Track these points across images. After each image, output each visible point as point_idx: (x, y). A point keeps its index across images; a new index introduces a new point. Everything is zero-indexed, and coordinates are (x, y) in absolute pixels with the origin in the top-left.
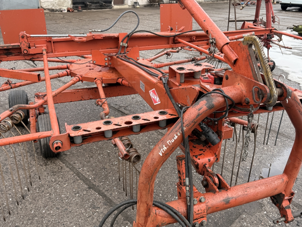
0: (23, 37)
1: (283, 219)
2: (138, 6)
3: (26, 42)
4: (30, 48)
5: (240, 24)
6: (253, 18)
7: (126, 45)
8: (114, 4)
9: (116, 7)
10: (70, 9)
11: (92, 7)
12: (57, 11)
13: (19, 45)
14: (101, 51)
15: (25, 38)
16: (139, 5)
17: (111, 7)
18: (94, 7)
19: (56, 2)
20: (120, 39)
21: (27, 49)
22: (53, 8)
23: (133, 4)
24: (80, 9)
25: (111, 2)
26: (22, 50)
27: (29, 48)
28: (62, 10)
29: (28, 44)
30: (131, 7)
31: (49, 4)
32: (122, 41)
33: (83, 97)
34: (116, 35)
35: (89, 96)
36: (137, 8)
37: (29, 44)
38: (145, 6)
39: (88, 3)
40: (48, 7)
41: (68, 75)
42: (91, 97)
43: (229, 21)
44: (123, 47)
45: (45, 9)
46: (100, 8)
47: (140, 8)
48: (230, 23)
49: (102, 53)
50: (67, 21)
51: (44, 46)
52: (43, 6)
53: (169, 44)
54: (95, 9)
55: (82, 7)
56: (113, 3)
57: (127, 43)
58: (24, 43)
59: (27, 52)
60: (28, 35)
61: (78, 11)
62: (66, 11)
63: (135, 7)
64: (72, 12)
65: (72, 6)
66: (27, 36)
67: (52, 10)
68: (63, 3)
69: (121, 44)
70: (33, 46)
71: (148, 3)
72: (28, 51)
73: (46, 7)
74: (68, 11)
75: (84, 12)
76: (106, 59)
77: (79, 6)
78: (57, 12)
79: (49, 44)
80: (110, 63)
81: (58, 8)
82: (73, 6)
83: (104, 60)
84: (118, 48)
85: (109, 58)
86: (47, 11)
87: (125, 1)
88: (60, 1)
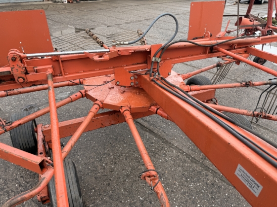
0: (14, 60)
3: (20, 67)
4: (29, 74)
7: (159, 60)
13: (9, 71)
14: (126, 69)
15: (17, 60)
20: (153, 53)
21: (23, 76)
26: (16, 78)
27: (27, 73)
28: (63, 1)
29: (24, 69)
32: (155, 56)
33: (103, 124)
34: (147, 47)
35: (111, 122)
37: (26, 69)
42: (113, 122)
44: (156, 63)
49: (127, 70)
50: (68, 11)
51: (49, 68)
57: (160, 57)
58: (16, 67)
59: (24, 80)
60: (22, 55)
66: (20, 56)
67: (55, 2)
69: (153, 59)
70: (31, 71)
72: (26, 79)
76: (132, 78)
78: (59, 3)
79: (56, 64)
80: (137, 82)
83: (130, 80)
84: (146, 62)
85: (136, 77)
86: (50, 2)
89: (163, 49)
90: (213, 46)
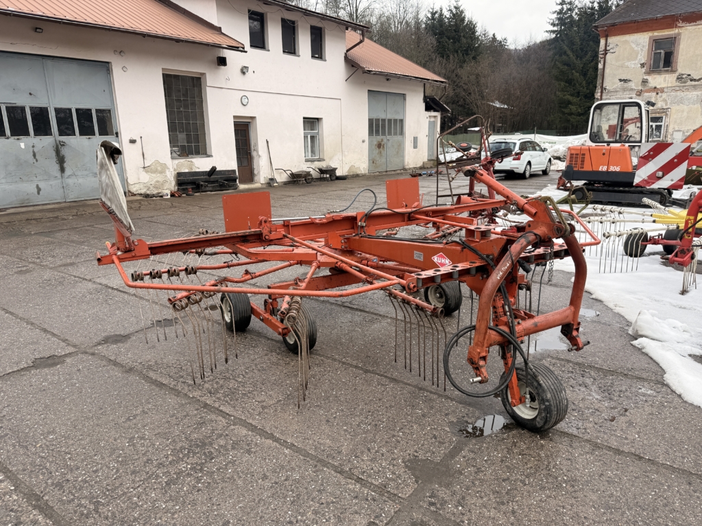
1: (575, 347)
2: (276, 184)
3: (268, 227)
5: (455, 199)
6: (468, 191)
7: (364, 224)
8: (240, 182)
9: (242, 187)
10: (175, 192)
11: (207, 189)
12: (153, 196)
13: (261, 231)
14: (337, 233)
15: (267, 222)
16: (277, 183)
17: (236, 188)
18: (211, 189)
19: (153, 183)
20: (358, 219)
21: (268, 234)
22: (148, 192)
23: (267, 181)
24: (191, 193)
25: (235, 180)
26: (264, 236)
27: (271, 233)
28: (160, 194)
29: (270, 229)
30: (264, 186)
31: (142, 186)
32: (360, 221)
36: (274, 186)
38: (286, 184)
39: (202, 183)
40: (140, 192)
41: (297, 264)
42: (327, 286)
43: (438, 196)
44: (362, 227)
45: (135, 195)
47: (279, 187)
48: (439, 198)
49: (339, 234)
50: (181, 210)
51: (282, 231)
52: (132, 190)
53: (404, 221)
54: (211, 191)
55: (192, 189)
56: (238, 180)
57: (365, 222)
59: (268, 237)
61: (187, 195)
62: (169, 197)
63: (271, 186)
64: (179, 196)
65: (176, 188)
66: (269, 220)
67: (147, 196)
68: (162, 184)
69: (359, 224)
70: (273, 231)
71: (290, 180)
73: (137, 191)
74: (172, 195)
75: (198, 196)
76: (343, 241)
77: (188, 187)
78: (154, 198)
79: (287, 228)
80: (346, 246)
81: (155, 192)
82: (178, 189)
83: (340, 243)
84: (353, 228)
85: (346, 240)
86: (139, 198)
87: (256, 178)
88: (157, 182)
89: (366, 215)
90: (410, 213)
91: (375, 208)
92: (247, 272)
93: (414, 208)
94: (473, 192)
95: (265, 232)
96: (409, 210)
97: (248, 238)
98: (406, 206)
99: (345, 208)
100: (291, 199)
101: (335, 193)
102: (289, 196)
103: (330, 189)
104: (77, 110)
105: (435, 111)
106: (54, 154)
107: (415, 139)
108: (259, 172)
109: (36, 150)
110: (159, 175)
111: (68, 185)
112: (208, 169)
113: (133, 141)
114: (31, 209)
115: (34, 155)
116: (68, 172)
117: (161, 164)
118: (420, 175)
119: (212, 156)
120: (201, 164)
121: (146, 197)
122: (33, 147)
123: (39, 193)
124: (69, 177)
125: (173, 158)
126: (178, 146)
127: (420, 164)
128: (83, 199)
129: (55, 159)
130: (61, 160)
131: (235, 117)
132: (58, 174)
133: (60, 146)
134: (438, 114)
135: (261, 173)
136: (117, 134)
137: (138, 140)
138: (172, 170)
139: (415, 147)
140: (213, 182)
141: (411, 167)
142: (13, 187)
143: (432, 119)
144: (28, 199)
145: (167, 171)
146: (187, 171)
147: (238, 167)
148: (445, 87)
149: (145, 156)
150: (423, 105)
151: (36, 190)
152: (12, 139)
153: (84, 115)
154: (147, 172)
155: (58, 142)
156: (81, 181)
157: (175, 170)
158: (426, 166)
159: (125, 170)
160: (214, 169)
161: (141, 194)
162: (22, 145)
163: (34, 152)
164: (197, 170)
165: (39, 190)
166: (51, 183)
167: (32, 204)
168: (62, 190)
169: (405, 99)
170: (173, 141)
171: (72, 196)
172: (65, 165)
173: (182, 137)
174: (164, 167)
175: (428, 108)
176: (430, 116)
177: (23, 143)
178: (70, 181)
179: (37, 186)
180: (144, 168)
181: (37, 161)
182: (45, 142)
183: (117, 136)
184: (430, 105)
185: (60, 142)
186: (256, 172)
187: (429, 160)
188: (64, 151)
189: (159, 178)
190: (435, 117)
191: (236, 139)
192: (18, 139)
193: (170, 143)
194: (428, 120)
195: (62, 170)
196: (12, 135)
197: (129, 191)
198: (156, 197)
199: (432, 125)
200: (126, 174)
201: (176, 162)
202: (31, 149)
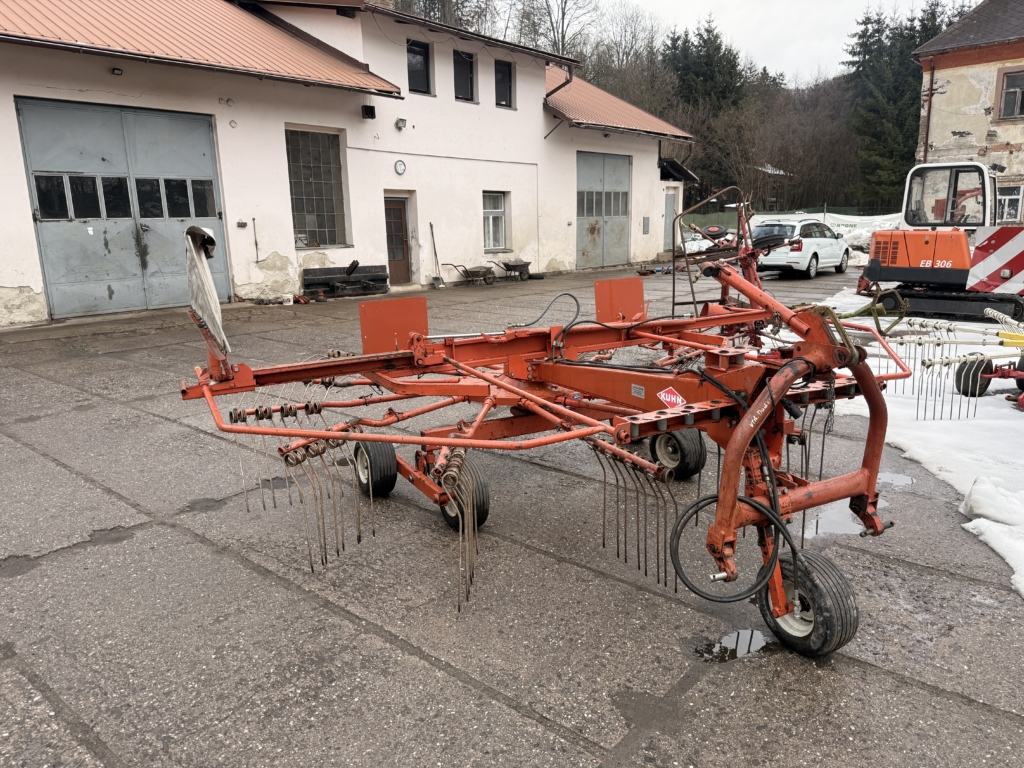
2: (441, 286)
3: (421, 348)
4: (427, 356)
7: (561, 345)
8: (392, 283)
9: (394, 289)
10: (300, 297)
11: (346, 292)
12: (270, 302)
13: (412, 352)
16: (444, 283)
17: (385, 291)
18: (350, 292)
19: (269, 283)
20: (553, 337)
21: (422, 357)
22: (263, 297)
23: (430, 281)
24: (322, 298)
25: (385, 280)
27: (425, 356)
28: (279, 300)
29: (425, 350)
30: (426, 289)
31: (253, 288)
32: (556, 339)
34: (545, 329)
36: (439, 289)
38: (457, 285)
39: (339, 284)
40: (250, 296)
41: (464, 401)
42: (506, 433)
43: (674, 304)
44: (558, 348)
45: (244, 300)
46: (362, 292)
47: (447, 289)
49: (524, 358)
50: (307, 322)
51: (443, 352)
52: (239, 294)
53: (620, 340)
54: (351, 296)
55: (324, 292)
56: (388, 281)
57: (563, 341)
60: (423, 336)
61: (316, 301)
62: (292, 303)
63: (435, 288)
64: (306, 303)
65: (302, 291)
67: (260, 302)
68: (282, 286)
69: (554, 343)
70: (430, 354)
71: (462, 279)
72: (424, 361)
73: (246, 294)
74: (296, 301)
75: (330, 302)
76: (530, 369)
77: (319, 290)
78: (271, 305)
79: (449, 349)
80: (535, 375)
81: (272, 296)
82: (305, 292)
83: (526, 371)
84: (545, 349)
85: (534, 367)
86: (249, 304)
87: (414, 277)
88: (276, 282)
89: (564, 331)
90: (629, 329)
91: (577, 321)
92: (391, 412)
93: (635, 321)
94: (727, 298)
95: (418, 354)
96: (628, 324)
97: (394, 363)
98: (624, 318)
99: (535, 319)
100: (462, 307)
101: (527, 298)
102: (461, 303)
103: (520, 292)
104: (167, 182)
105: (676, 179)
106: (133, 242)
107: (646, 222)
108: (418, 269)
109: (108, 238)
110: (277, 272)
111: (151, 286)
112: (347, 264)
113: (242, 225)
114: (99, 319)
115: (106, 244)
116: (152, 267)
117: (282, 258)
118: (653, 272)
119: (353, 246)
120: (337, 258)
121: (259, 304)
122: (105, 232)
123: (110, 297)
124: (153, 274)
125: (298, 249)
126: (305, 232)
127: (652, 257)
128: (171, 306)
129: (134, 250)
130: (143, 252)
131: (386, 191)
132: (138, 271)
133: (141, 231)
134: (680, 185)
135: (422, 270)
136: (220, 214)
137: (250, 224)
138: (296, 265)
139: (646, 231)
140: (353, 283)
141: (639, 260)
142: (76, 288)
143: (671, 192)
144: (95, 306)
145: (290, 267)
146: (317, 267)
147: (389, 261)
148: (690, 145)
149: (259, 246)
150: (657, 172)
151: (107, 292)
152: (77, 222)
153: (176, 188)
154: (261, 268)
155: (139, 226)
156: (169, 280)
157: (300, 266)
158: (661, 260)
159: (231, 265)
160: (355, 265)
161: (251, 300)
162: (90, 231)
163: (105, 240)
164: (332, 266)
165: (111, 293)
166: (127, 282)
167: (100, 312)
168: (143, 293)
169: (631, 163)
170: (299, 226)
171: (156, 302)
172: (148, 258)
173: (311, 219)
174: (286, 261)
175: (665, 176)
176: (668, 188)
177: (91, 228)
178: (154, 281)
179: (109, 288)
180: (257, 262)
181: (109, 252)
182: (122, 226)
183: (221, 218)
184: (668, 171)
185: (141, 225)
186: (414, 268)
187: (666, 251)
188: (147, 239)
189: (278, 276)
190: (675, 188)
191: (387, 222)
192: (85, 222)
193: (295, 227)
194: (665, 192)
195: (144, 265)
196: (77, 216)
197: (235, 295)
198: (273, 304)
199: (670, 201)
200: (232, 270)
201: (303, 254)
202: (102, 236)
